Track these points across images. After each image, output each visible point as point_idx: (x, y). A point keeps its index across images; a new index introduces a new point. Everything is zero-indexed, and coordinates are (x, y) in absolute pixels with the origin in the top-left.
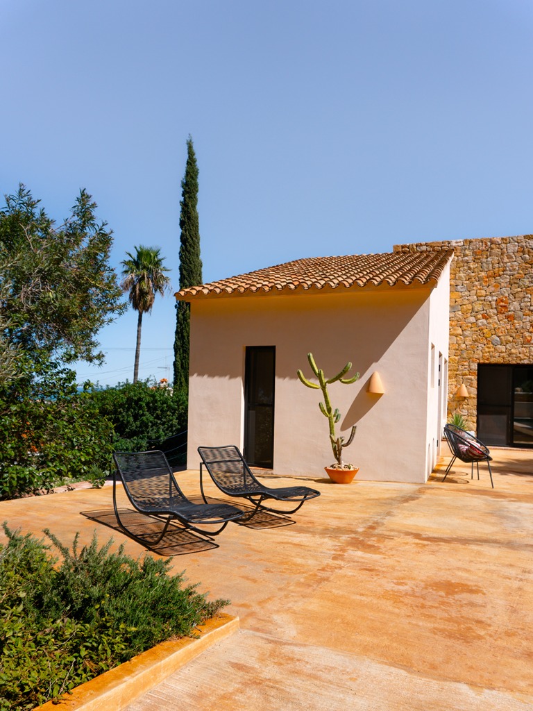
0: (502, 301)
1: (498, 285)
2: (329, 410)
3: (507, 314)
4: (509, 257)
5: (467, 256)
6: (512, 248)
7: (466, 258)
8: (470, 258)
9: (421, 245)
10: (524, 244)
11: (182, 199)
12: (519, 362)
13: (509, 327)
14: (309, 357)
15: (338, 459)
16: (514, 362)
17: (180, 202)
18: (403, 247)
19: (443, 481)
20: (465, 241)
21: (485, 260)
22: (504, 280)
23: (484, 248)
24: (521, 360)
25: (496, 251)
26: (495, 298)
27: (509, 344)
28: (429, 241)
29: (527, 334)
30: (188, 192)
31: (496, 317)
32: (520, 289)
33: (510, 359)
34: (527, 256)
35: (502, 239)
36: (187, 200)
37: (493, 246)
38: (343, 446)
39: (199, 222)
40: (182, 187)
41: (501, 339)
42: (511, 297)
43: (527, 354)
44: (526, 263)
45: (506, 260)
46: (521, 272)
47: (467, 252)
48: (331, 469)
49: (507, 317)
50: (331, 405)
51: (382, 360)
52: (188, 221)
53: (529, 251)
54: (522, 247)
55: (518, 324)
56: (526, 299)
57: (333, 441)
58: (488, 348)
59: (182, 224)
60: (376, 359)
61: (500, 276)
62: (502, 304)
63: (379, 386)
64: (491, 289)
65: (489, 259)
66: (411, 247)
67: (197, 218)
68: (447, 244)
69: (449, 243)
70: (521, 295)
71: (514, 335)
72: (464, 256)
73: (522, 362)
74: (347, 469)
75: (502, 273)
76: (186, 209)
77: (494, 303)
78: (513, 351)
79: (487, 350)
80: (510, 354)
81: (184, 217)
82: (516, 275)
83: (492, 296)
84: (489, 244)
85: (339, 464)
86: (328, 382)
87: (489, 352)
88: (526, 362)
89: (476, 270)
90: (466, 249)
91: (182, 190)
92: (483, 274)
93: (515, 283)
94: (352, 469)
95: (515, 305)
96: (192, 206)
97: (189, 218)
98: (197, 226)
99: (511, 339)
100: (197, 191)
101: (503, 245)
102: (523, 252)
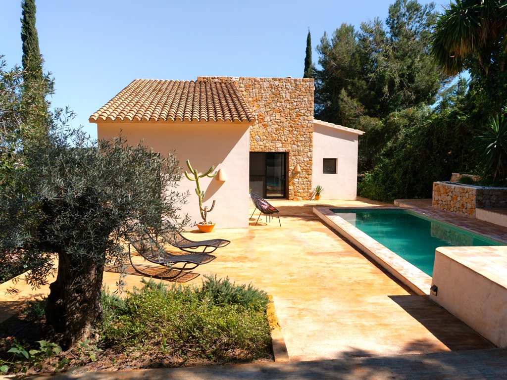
0: (261, 116)
1: (259, 106)
2: (200, 192)
3: (263, 123)
4: (264, 90)
5: (242, 87)
6: (266, 85)
7: (241, 89)
8: (243, 89)
9: (215, 78)
10: (272, 83)
11: (22, 17)
12: (270, 151)
13: (264, 131)
14: (187, 162)
15: (205, 219)
16: (267, 151)
17: (21, 19)
18: (204, 78)
19: (255, 225)
20: (240, 78)
21: (251, 91)
22: (262, 104)
23: (251, 83)
24: (271, 150)
25: (257, 86)
26: (257, 114)
27: (265, 141)
28: (219, 77)
29: (274, 135)
30: (28, 13)
31: (257, 125)
32: (270, 109)
33: (265, 149)
34: (274, 90)
35: (261, 79)
36: (28, 18)
37: (256, 83)
38: (208, 211)
39: (39, 37)
40: (23, 7)
41: (260, 138)
42: (266, 113)
43: (274, 147)
44: (273, 94)
45: (263, 92)
46: (270, 99)
47: (242, 85)
48: (201, 225)
49: (264, 125)
50: (200, 189)
51: (224, 162)
52: (29, 36)
53: (275, 88)
54: (271, 85)
55: (269, 129)
56: (273, 115)
57: (201, 209)
58: (254, 143)
59: (24, 38)
60: (221, 161)
61: (259, 101)
62: (261, 117)
63: (223, 177)
64: (255, 108)
65: (253, 90)
66: (208, 79)
67: (36, 34)
68: (230, 79)
69: (231, 79)
70: (271, 112)
71: (267, 135)
72: (240, 87)
73: (272, 151)
74: (210, 224)
75: (260, 99)
76: (27, 26)
77: (256, 117)
78: (267, 145)
79: (253, 144)
80: (265, 147)
81: (26, 33)
82: (268, 101)
83: (256, 112)
84: (254, 81)
85: (205, 221)
86: (199, 177)
87: (254, 145)
88: (273, 151)
89: (247, 96)
90: (241, 83)
91: (22, 10)
92: (250, 99)
93: (268, 106)
94: (213, 224)
95: (267, 118)
96: (32, 24)
97: (30, 34)
98: (38, 41)
99: (266, 138)
100: (35, 12)
101: (262, 83)
102: (272, 87)
